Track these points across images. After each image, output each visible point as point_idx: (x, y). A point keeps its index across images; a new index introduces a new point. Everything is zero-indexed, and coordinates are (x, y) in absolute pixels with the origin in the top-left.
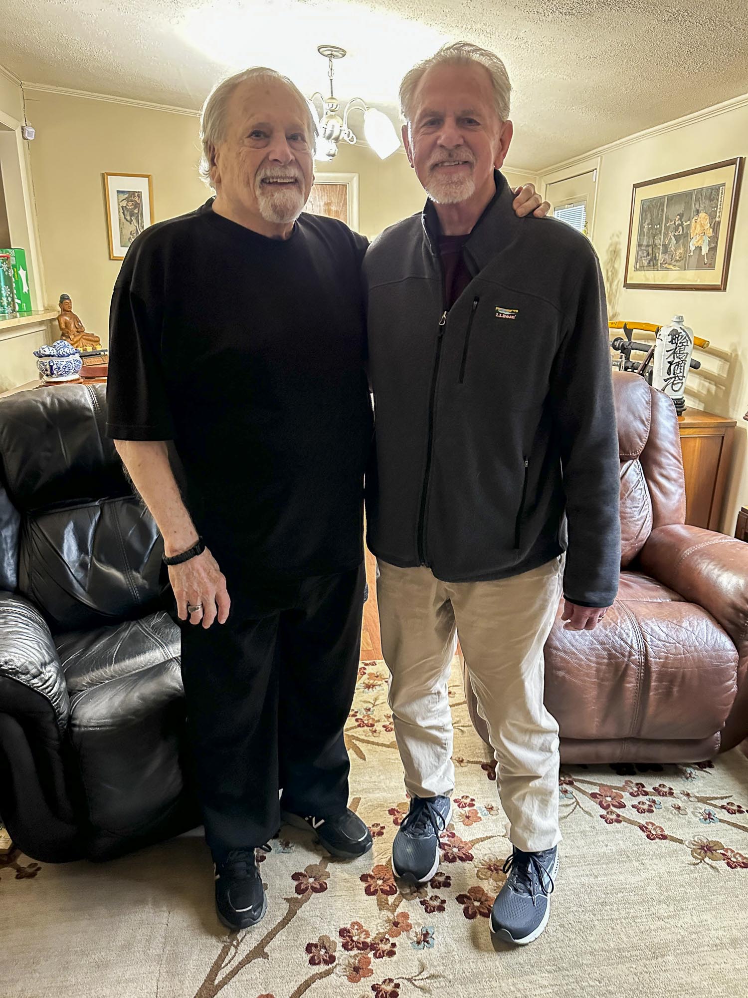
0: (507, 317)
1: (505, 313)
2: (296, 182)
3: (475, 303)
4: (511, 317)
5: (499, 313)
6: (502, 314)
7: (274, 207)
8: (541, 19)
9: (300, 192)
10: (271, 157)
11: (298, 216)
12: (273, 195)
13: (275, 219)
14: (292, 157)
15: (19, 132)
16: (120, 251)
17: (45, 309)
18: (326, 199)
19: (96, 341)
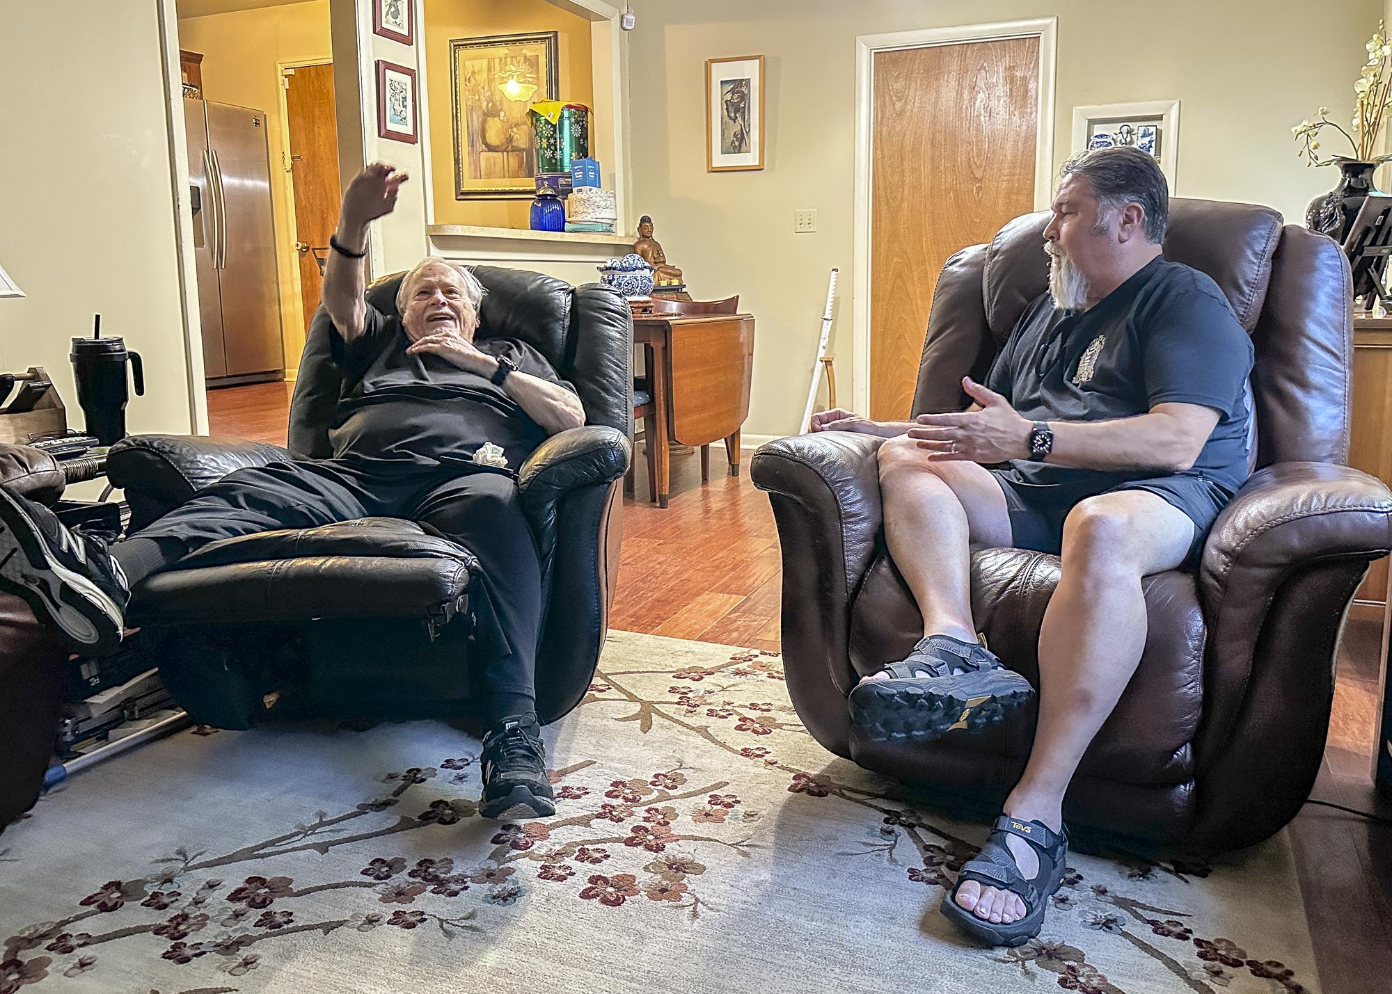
15: (616, 20)
16: (719, 160)
17: (627, 235)
18: (1007, 61)
19: (676, 276)
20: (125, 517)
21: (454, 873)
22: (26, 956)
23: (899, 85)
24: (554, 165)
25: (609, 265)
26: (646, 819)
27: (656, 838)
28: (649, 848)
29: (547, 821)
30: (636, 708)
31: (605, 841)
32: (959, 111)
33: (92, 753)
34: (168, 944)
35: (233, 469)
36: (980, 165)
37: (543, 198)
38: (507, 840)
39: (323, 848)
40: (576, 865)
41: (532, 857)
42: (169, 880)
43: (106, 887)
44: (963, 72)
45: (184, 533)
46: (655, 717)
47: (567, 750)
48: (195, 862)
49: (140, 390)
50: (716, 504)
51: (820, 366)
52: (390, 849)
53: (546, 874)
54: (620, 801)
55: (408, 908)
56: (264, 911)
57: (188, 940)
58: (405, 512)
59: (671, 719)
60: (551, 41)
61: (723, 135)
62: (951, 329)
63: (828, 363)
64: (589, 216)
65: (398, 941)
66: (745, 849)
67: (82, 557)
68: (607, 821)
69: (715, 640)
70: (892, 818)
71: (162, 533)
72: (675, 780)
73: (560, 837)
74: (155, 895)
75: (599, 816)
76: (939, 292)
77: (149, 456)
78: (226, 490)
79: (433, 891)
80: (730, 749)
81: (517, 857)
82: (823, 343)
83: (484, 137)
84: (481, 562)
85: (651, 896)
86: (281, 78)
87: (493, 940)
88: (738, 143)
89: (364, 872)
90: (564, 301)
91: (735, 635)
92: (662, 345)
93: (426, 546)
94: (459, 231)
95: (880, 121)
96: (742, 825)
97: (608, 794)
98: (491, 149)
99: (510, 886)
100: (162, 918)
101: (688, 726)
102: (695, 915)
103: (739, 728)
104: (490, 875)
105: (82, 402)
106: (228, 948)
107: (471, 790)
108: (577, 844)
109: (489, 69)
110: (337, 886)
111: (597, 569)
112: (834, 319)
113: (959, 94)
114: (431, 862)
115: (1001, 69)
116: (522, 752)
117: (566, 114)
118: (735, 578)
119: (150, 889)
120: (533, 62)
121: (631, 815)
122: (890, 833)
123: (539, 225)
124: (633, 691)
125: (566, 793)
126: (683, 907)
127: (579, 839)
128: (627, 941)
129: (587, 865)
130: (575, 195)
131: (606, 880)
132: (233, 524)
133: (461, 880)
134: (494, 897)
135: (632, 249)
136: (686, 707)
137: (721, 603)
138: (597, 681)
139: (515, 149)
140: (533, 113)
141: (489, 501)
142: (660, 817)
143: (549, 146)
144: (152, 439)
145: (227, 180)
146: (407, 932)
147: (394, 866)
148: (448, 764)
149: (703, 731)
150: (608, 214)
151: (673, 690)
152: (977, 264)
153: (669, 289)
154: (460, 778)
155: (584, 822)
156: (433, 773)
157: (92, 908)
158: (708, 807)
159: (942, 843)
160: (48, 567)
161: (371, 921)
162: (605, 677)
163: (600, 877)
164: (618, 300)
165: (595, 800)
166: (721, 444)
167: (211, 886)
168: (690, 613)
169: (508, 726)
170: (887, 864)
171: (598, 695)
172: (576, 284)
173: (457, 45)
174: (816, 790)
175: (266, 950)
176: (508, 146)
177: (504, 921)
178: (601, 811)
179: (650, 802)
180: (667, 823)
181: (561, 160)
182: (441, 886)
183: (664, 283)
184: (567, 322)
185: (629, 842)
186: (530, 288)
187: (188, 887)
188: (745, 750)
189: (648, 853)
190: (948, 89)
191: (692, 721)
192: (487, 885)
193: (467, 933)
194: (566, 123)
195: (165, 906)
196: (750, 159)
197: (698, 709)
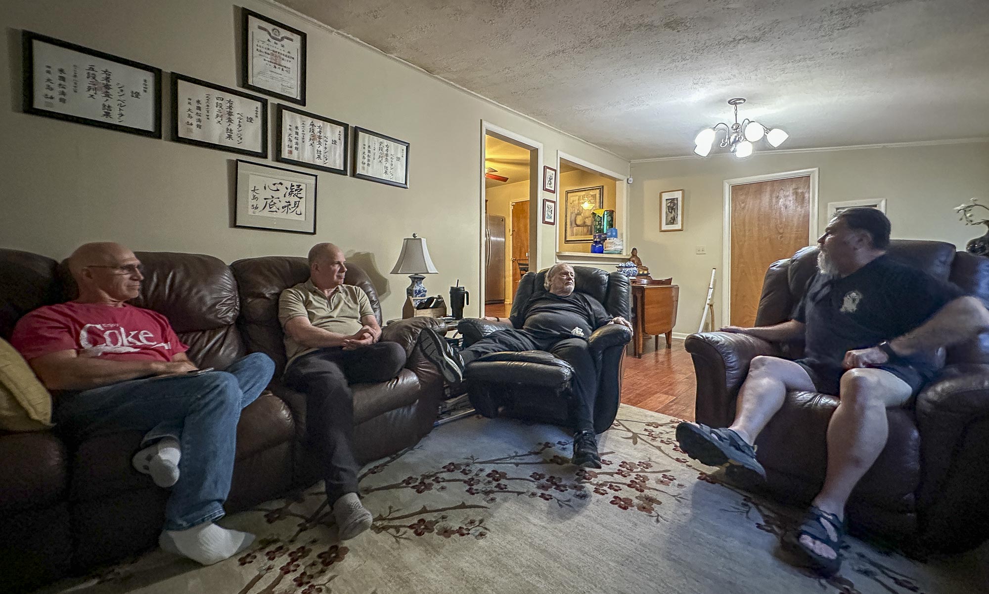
15: (625, 181)
16: (664, 227)
17: (627, 255)
18: (794, 186)
19: (646, 270)
20: (460, 344)
21: (562, 483)
22: (427, 481)
23: (742, 197)
24: (601, 231)
25: (620, 265)
26: (636, 478)
27: (640, 486)
28: (637, 490)
29: (597, 471)
30: (630, 435)
31: (619, 483)
32: (771, 207)
33: (446, 419)
34: (468, 487)
35: (494, 331)
36: (782, 228)
37: (596, 242)
38: (582, 476)
39: (517, 464)
40: (608, 490)
41: (591, 483)
42: (468, 465)
43: (450, 464)
44: (772, 191)
45: (480, 350)
46: (638, 439)
47: (603, 446)
48: (477, 461)
49: (468, 304)
50: (661, 359)
51: (707, 307)
52: (540, 470)
53: (596, 491)
54: (625, 469)
55: (546, 493)
56: (497, 483)
57: (475, 487)
58: (547, 350)
59: (646, 441)
60: (601, 189)
61: (666, 217)
62: (773, 293)
63: (711, 306)
64: (612, 248)
65: (542, 504)
66: (679, 499)
67: (452, 354)
68: (620, 476)
69: (663, 413)
70: (747, 499)
71: (474, 349)
72: (648, 466)
73: (602, 479)
74: (464, 469)
75: (617, 473)
76: (766, 278)
77: (470, 324)
78: (492, 337)
79: (555, 488)
80: (671, 458)
81: (585, 483)
82: (709, 297)
83: (575, 222)
84: (575, 370)
85: (639, 509)
86: (511, 206)
87: (577, 512)
88: (673, 221)
89: (531, 476)
90: (606, 278)
91: (671, 412)
92: (641, 295)
93: (557, 362)
94: (567, 254)
95: (734, 210)
96: (677, 489)
97: (620, 466)
98: (578, 226)
99: (583, 493)
100: (466, 478)
101: (652, 445)
102: (658, 521)
103: (674, 449)
104: (575, 487)
105: (452, 306)
106: (487, 493)
107: (569, 454)
108: (608, 482)
109: (579, 199)
110: (521, 479)
111: (617, 377)
112: (714, 288)
113: (771, 200)
114: (554, 478)
115: (791, 189)
116: (589, 442)
117: (606, 213)
118: (672, 389)
119: (463, 467)
120: (594, 196)
121: (630, 475)
122: (747, 505)
123: (593, 251)
124: (629, 428)
125: (604, 462)
126: (653, 516)
127: (609, 481)
128: (630, 525)
129: (613, 491)
130: (608, 240)
131: (620, 499)
132: (494, 348)
133: (565, 486)
134: (577, 496)
135: (629, 260)
136: (651, 438)
137: (665, 399)
138: (615, 422)
139: (586, 226)
140: (593, 213)
141: (578, 348)
142: (641, 479)
143: (599, 224)
144: (471, 319)
145: (492, 238)
146: (546, 501)
147: (541, 476)
148: (559, 443)
149: (659, 448)
150: (620, 247)
151: (646, 430)
152: (784, 266)
153: (643, 275)
154: (564, 449)
155: (611, 474)
156: (554, 445)
157: (445, 470)
158: (662, 479)
159: (773, 515)
160: (443, 356)
161: (534, 494)
162: (618, 421)
163: (618, 497)
164: (626, 278)
165: (615, 467)
166: (663, 335)
167: (481, 470)
168: (653, 401)
169: (584, 432)
170: (745, 519)
171: (615, 427)
172: (610, 272)
173: (567, 192)
174: (710, 480)
175: (499, 496)
176: (584, 225)
177: (581, 506)
178: (617, 471)
179: (637, 472)
180: (644, 482)
181: (603, 229)
182: (558, 487)
183: (641, 273)
184: (606, 286)
185: (629, 486)
186: (593, 273)
187: (475, 468)
188: (677, 459)
189: (637, 492)
190: (766, 199)
191: (654, 443)
192: (574, 491)
193: (567, 507)
194: (606, 216)
195: (467, 474)
196: (678, 226)
197: (657, 439)
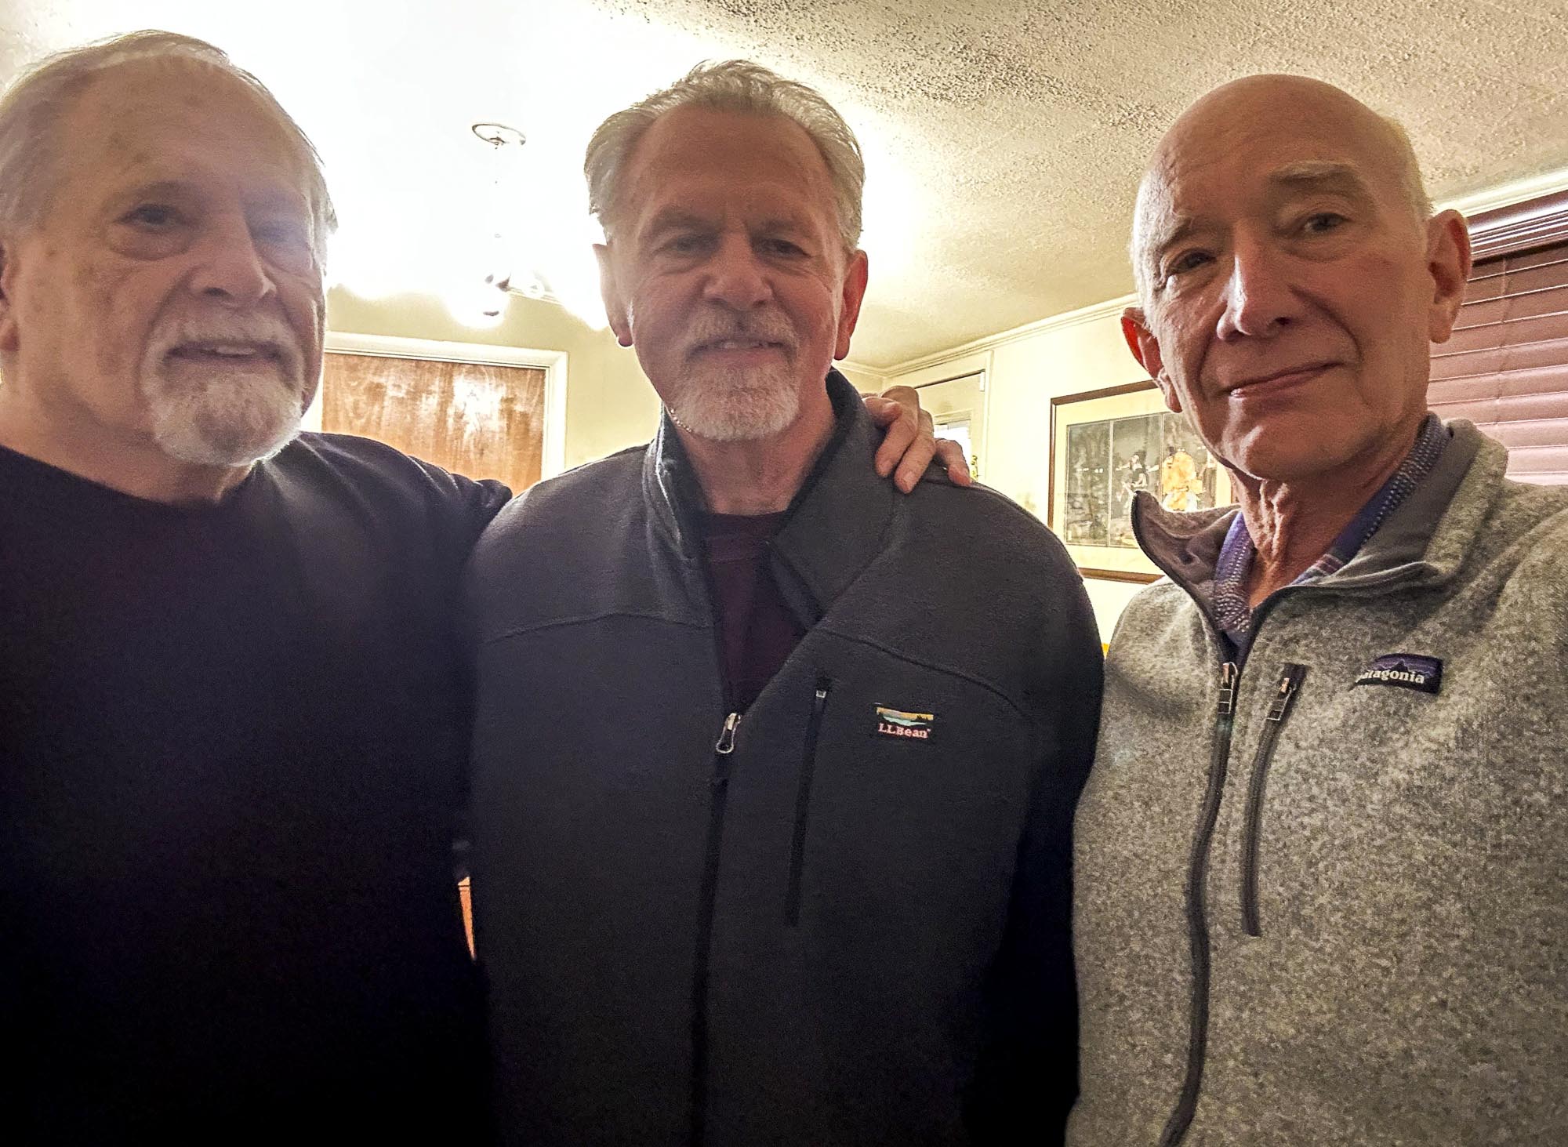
0: (908, 733)
1: (903, 722)
2: (273, 354)
3: (821, 695)
4: (916, 734)
5: (886, 723)
6: (895, 725)
7: (206, 424)
8: (889, 104)
9: (289, 382)
10: (200, 282)
11: (276, 450)
12: (202, 388)
13: (206, 454)
14: (267, 286)
